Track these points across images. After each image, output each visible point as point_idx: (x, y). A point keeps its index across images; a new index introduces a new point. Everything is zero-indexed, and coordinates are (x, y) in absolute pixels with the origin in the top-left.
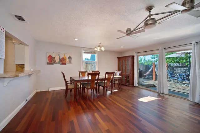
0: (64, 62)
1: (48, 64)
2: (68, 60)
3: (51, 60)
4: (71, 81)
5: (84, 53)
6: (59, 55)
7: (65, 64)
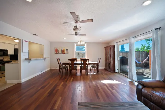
0: (64, 52)
1: (55, 54)
2: (66, 51)
3: (57, 52)
6: (61, 49)
7: (64, 54)
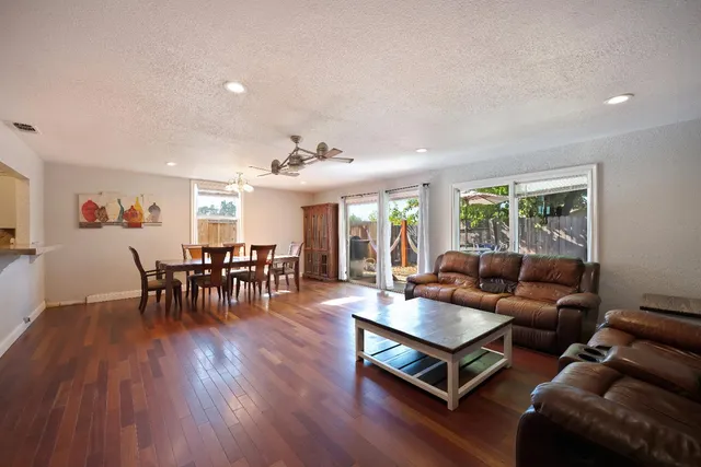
0: (136, 220)
1: (82, 226)
2: (147, 215)
3: (93, 216)
4: (157, 270)
5: (199, 193)
6: (119, 202)
7: (138, 226)
